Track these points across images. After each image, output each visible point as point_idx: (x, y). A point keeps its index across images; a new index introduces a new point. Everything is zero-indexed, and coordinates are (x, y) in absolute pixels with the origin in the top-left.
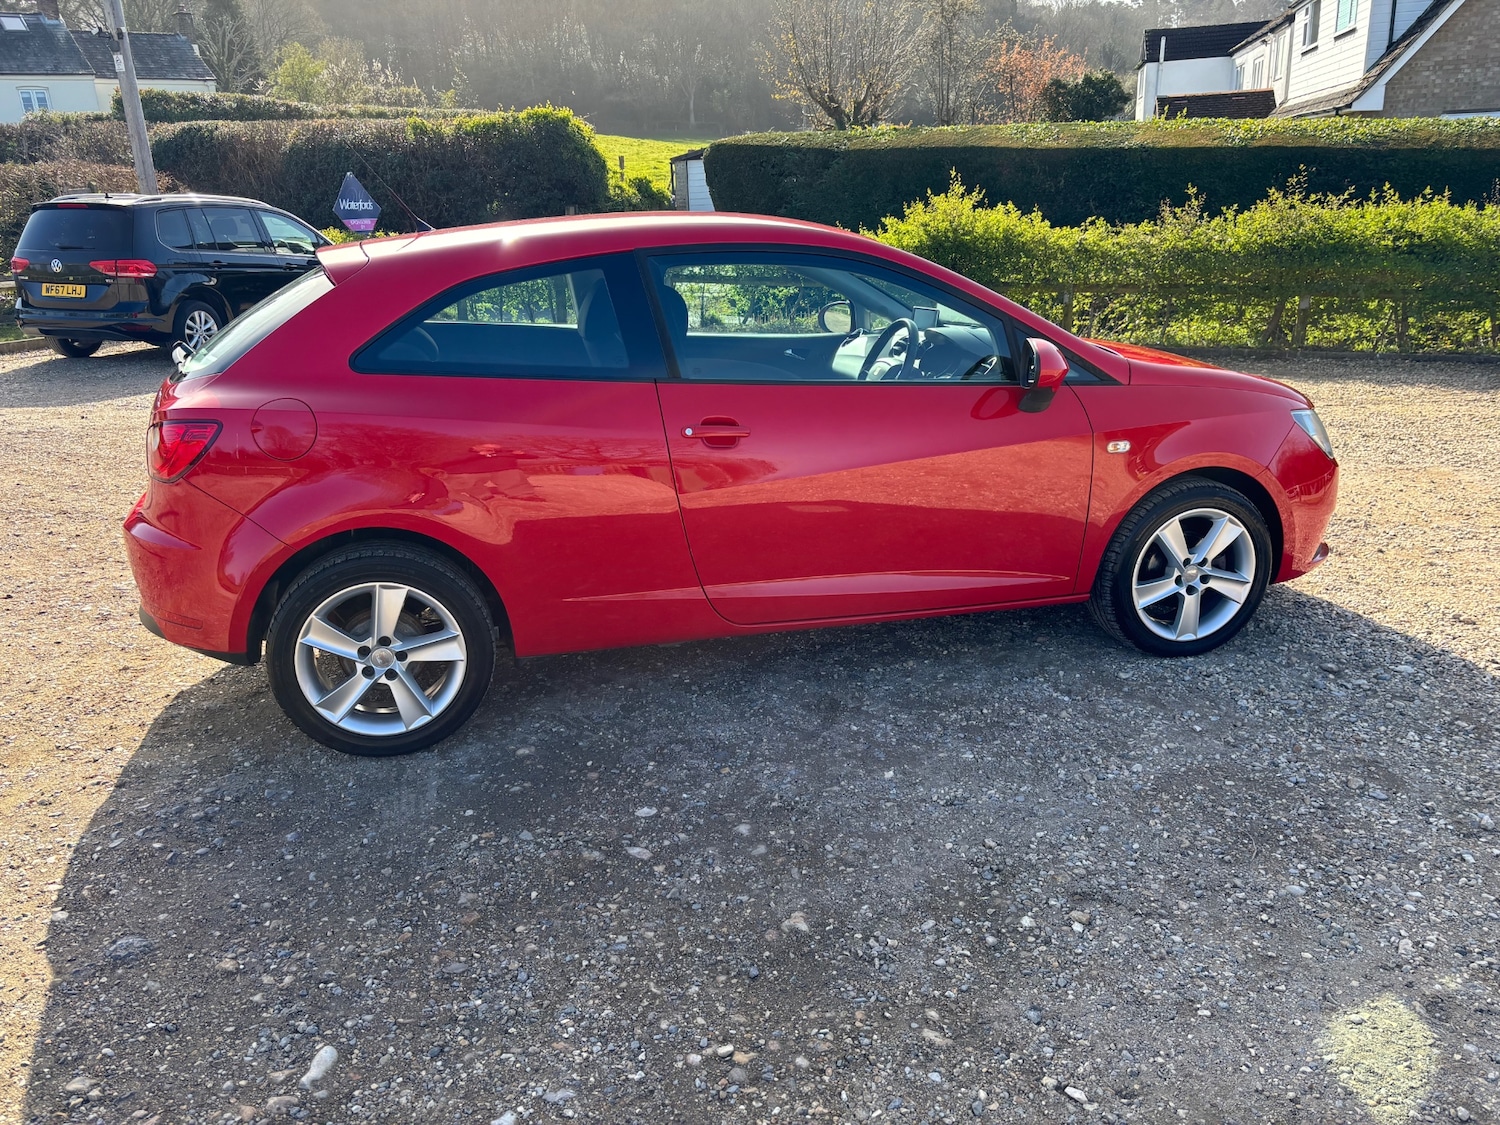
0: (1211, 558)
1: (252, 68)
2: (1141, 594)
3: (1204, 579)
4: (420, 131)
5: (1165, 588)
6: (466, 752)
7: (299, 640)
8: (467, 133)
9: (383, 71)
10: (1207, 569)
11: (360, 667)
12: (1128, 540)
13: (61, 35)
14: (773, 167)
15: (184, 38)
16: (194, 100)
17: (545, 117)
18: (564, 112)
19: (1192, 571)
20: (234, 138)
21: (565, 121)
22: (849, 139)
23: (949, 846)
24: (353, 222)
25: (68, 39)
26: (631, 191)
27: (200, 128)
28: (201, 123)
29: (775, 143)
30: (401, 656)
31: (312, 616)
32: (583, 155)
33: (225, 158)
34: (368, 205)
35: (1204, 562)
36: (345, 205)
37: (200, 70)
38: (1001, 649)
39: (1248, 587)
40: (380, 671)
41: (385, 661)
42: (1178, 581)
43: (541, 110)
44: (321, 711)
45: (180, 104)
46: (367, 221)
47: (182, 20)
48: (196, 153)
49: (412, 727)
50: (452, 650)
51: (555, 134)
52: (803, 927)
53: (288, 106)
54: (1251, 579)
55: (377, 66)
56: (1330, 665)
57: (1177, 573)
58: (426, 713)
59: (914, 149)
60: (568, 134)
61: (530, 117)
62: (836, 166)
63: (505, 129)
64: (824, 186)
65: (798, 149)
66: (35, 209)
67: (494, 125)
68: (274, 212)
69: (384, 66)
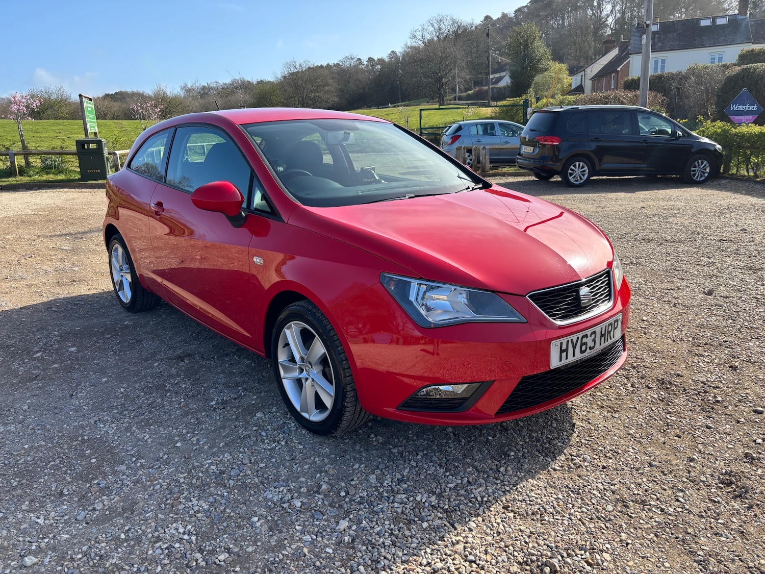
13: (744, 23)
25: (747, 24)
34: (754, 107)
36: (734, 108)
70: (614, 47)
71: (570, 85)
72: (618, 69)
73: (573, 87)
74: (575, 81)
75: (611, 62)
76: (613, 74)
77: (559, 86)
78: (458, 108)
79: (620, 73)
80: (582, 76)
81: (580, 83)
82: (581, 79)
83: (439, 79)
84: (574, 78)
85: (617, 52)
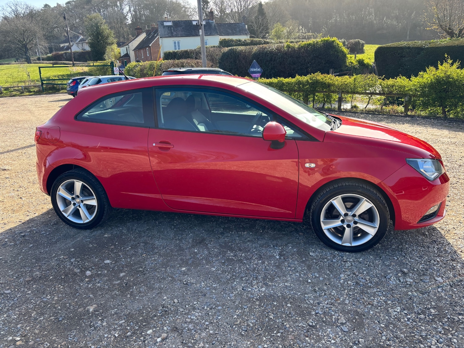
0: (358, 214)
1: (265, 31)
2: (325, 224)
3: (355, 223)
4: (288, 47)
5: (337, 223)
6: (97, 233)
7: (57, 193)
8: (301, 47)
9: (302, 29)
10: (356, 219)
11: (72, 203)
12: (318, 202)
13: (213, 25)
14: (399, 54)
15: (244, 23)
16: (240, 41)
17: (327, 41)
18: (335, 39)
19: (349, 218)
20: (242, 51)
21: (333, 41)
22: (430, 43)
23: (165, 298)
24: (255, 75)
25: (215, 26)
26: (355, 63)
27: (234, 48)
28: (234, 47)
29: (401, 46)
30: (82, 201)
31: (60, 187)
32: (338, 52)
33: (238, 56)
34: (259, 70)
35: (354, 216)
36: (252, 70)
37: (246, 32)
38: (283, 234)
39: (377, 229)
40: (77, 204)
41: (79, 203)
42: (343, 221)
43: (326, 39)
44: (63, 213)
45: (236, 42)
46: (258, 74)
47: (244, 18)
48: (232, 56)
49: (84, 222)
50: (94, 202)
51: (329, 46)
52: (91, 310)
53: (265, 41)
54: (378, 227)
55: (301, 27)
56: (405, 270)
57: (342, 218)
58: (88, 219)
59: (455, 46)
60: (333, 46)
61: (322, 41)
62: (422, 53)
63: (314, 45)
64: (417, 60)
65: (409, 48)
66: (164, 72)
67: (310, 44)
68: (225, 73)
69: (303, 28)
70: (142, 32)
71: (120, 53)
72: (150, 45)
73: (122, 55)
74: (122, 51)
75: (143, 41)
76: (147, 48)
77: (112, 53)
78: (67, 67)
79: (151, 47)
80: (127, 48)
81: (126, 52)
82: (127, 50)
83: (25, 46)
84: (122, 49)
85: (145, 35)
